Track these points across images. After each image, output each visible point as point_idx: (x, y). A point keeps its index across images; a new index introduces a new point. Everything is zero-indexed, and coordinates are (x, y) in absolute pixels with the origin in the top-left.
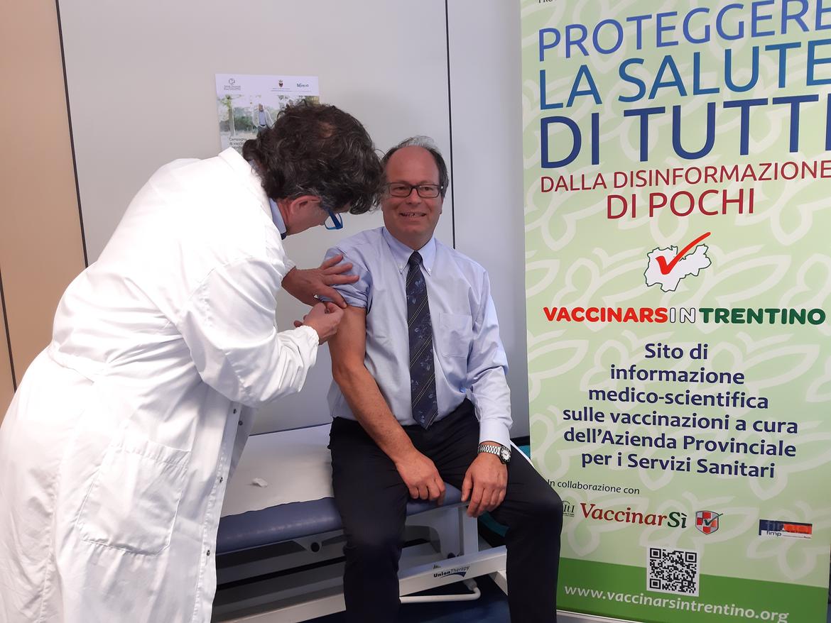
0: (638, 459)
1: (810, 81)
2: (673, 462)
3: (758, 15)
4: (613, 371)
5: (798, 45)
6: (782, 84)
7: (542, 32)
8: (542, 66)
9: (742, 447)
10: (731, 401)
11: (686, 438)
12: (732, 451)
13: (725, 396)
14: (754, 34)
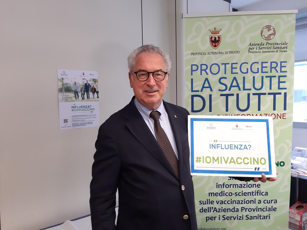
0: (226, 217)
1: (279, 88)
2: (237, 217)
3: (263, 66)
4: (217, 185)
5: (275, 77)
6: (271, 89)
7: (192, 65)
8: (192, 77)
9: (260, 210)
10: (256, 194)
11: (242, 208)
12: (257, 211)
13: (254, 192)
14: (262, 72)
